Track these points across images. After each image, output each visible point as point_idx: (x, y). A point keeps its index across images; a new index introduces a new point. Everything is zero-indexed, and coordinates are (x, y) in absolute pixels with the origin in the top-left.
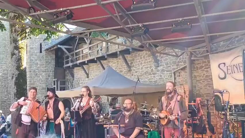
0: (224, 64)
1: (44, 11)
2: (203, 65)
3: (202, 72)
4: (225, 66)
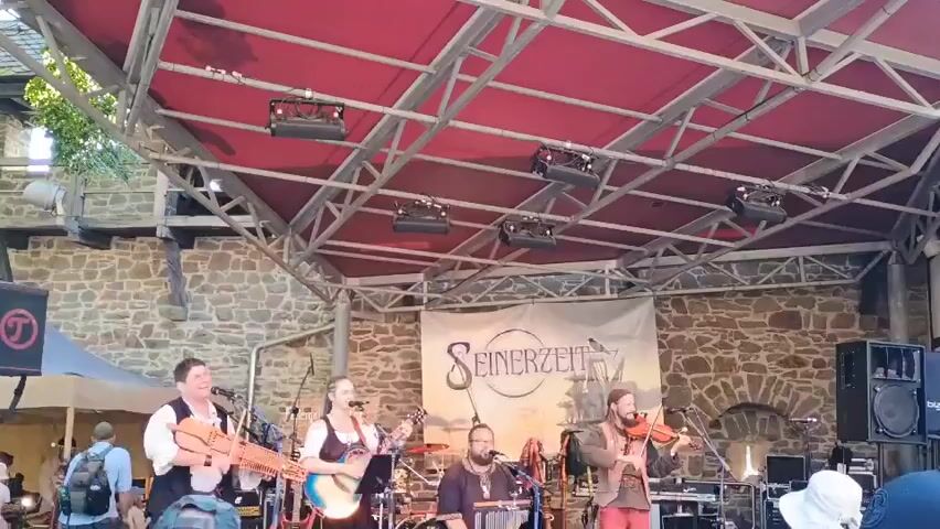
0: (467, 345)
1: (234, 73)
2: (377, 340)
3: (371, 360)
4: (468, 350)
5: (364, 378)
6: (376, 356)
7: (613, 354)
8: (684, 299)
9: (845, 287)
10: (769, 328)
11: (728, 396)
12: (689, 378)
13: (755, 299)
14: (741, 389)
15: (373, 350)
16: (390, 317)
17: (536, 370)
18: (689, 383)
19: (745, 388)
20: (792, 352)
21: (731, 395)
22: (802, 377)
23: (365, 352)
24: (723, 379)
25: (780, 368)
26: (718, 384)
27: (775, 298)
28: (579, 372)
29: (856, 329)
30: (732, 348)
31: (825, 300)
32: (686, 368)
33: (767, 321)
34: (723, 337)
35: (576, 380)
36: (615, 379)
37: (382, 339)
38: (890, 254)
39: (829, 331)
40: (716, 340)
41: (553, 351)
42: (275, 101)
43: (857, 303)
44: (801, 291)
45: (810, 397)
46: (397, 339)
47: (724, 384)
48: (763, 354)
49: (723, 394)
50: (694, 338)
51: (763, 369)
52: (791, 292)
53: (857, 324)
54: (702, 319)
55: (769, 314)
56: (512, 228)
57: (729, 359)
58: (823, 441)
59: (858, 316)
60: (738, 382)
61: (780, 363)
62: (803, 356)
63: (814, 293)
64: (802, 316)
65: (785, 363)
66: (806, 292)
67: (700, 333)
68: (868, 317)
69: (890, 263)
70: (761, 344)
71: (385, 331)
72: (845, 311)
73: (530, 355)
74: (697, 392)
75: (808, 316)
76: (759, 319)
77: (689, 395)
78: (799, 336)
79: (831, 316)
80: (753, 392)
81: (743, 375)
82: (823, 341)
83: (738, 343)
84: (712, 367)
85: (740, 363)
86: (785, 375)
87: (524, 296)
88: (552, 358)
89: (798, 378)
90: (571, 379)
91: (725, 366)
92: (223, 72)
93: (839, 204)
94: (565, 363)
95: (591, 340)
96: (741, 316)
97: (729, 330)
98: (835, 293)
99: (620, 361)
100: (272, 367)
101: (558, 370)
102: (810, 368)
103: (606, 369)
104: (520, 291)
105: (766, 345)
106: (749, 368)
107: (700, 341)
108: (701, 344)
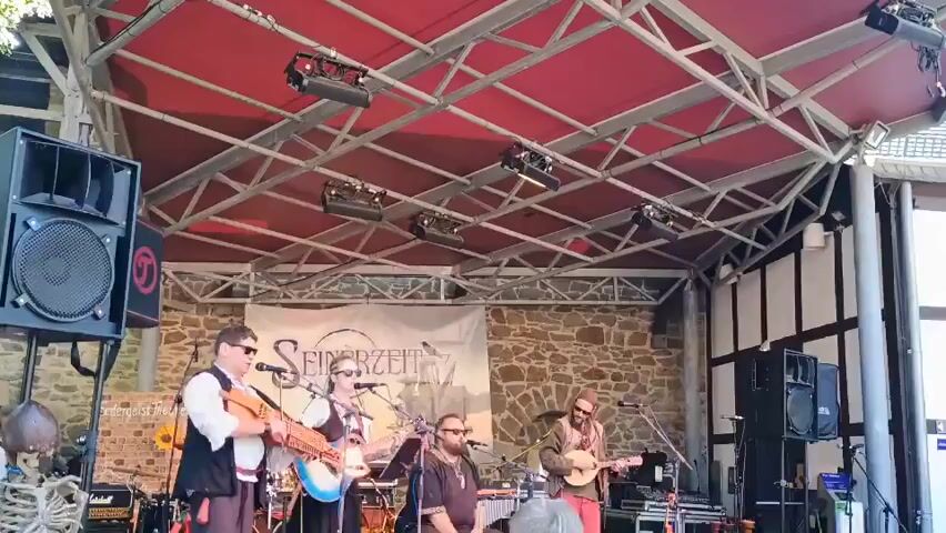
0: (295, 343)
2: (186, 332)
4: (296, 349)
5: (168, 374)
6: (185, 349)
7: (445, 358)
8: (504, 309)
9: (641, 308)
10: (575, 342)
11: (538, 403)
12: (505, 385)
13: (565, 315)
14: (550, 398)
15: (182, 343)
16: (203, 308)
17: (368, 372)
18: (504, 390)
19: (553, 397)
20: (595, 366)
21: (540, 403)
22: (602, 388)
23: (170, 346)
24: (535, 388)
25: (583, 380)
26: (530, 392)
27: (581, 314)
28: (410, 374)
29: (647, 346)
30: (544, 358)
31: (624, 319)
32: (502, 376)
33: (574, 335)
34: (537, 348)
35: (408, 384)
36: (446, 383)
37: (191, 333)
38: (686, 281)
39: (626, 347)
40: (531, 350)
41: (386, 353)
42: (301, 55)
43: (649, 323)
44: (604, 310)
45: (608, 408)
46: (208, 333)
47: (536, 394)
48: (570, 365)
49: (533, 402)
50: (510, 347)
51: (569, 380)
52: (596, 310)
53: (648, 342)
54: (518, 331)
55: (577, 329)
56: (426, 222)
57: (541, 369)
58: (617, 447)
59: (650, 335)
60: (547, 391)
61: (585, 375)
62: (604, 369)
63: (615, 313)
64: (605, 331)
65: (587, 375)
66: (607, 311)
67: (516, 343)
68: (659, 337)
69: (686, 289)
70: (569, 356)
71: (196, 324)
72: (640, 330)
73: (362, 357)
74: (512, 398)
75: (608, 334)
76: (568, 333)
77: (504, 402)
78: (601, 351)
79: (628, 334)
80: (560, 400)
81: (552, 384)
82: (621, 357)
83: (548, 354)
84: (526, 376)
85: (550, 374)
86: (588, 386)
87: (350, 296)
88: (384, 360)
89: (599, 390)
90: (402, 382)
91: (537, 376)
92: (260, 14)
93: (706, 230)
94: (397, 366)
95: (425, 344)
96: (551, 329)
97: (542, 342)
98: (632, 313)
99: (452, 364)
100: (56, 356)
101: (390, 372)
102: (609, 381)
103: (438, 372)
104: (345, 291)
105: (573, 357)
106: (556, 377)
107: (517, 350)
108: (516, 354)
